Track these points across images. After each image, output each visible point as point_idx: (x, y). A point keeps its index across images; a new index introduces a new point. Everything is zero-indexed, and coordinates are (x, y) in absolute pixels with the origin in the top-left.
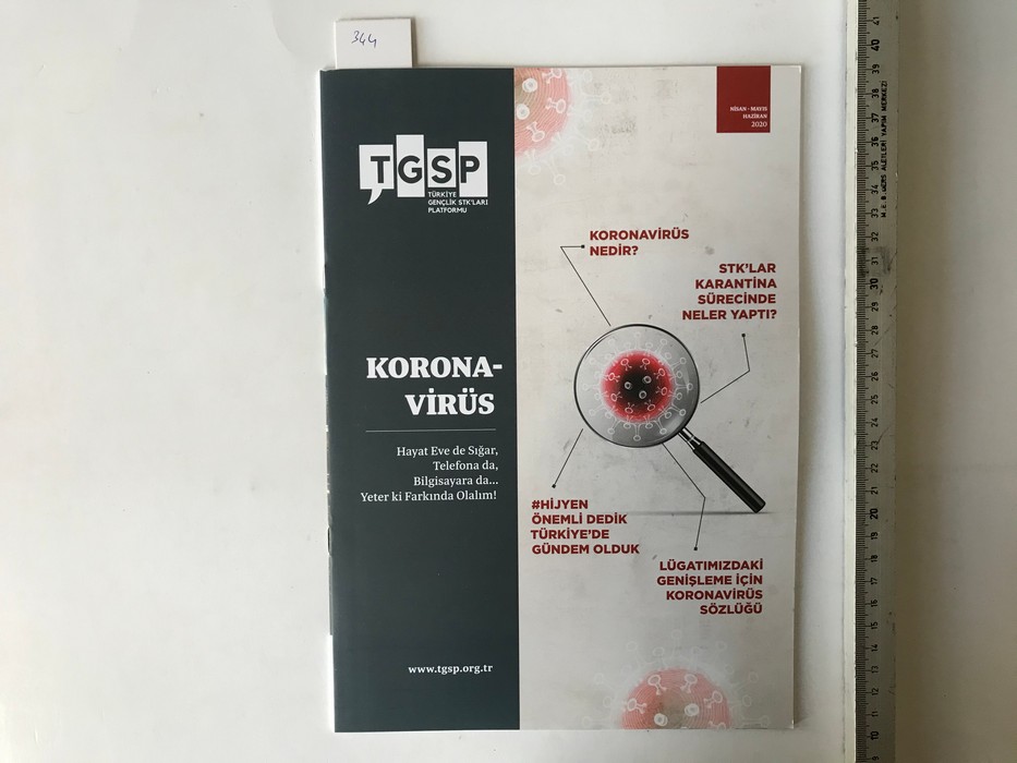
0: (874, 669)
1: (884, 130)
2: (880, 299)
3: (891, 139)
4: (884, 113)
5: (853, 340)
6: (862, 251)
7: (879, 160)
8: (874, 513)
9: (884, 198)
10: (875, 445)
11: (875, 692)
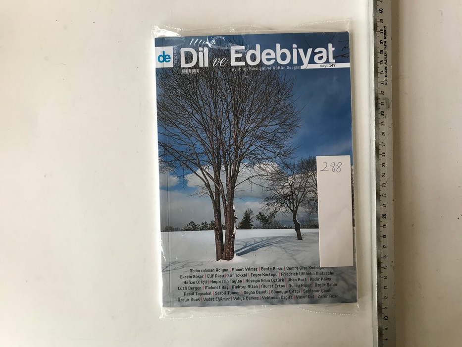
0: (385, 288)
1: (385, 47)
2: (385, 120)
3: (389, 51)
4: (385, 40)
5: (374, 139)
6: (377, 99)
7: (384, 60)
8: (384, 216)
9: (386, 76)
10: (384, 185)
11: (386, 298)
